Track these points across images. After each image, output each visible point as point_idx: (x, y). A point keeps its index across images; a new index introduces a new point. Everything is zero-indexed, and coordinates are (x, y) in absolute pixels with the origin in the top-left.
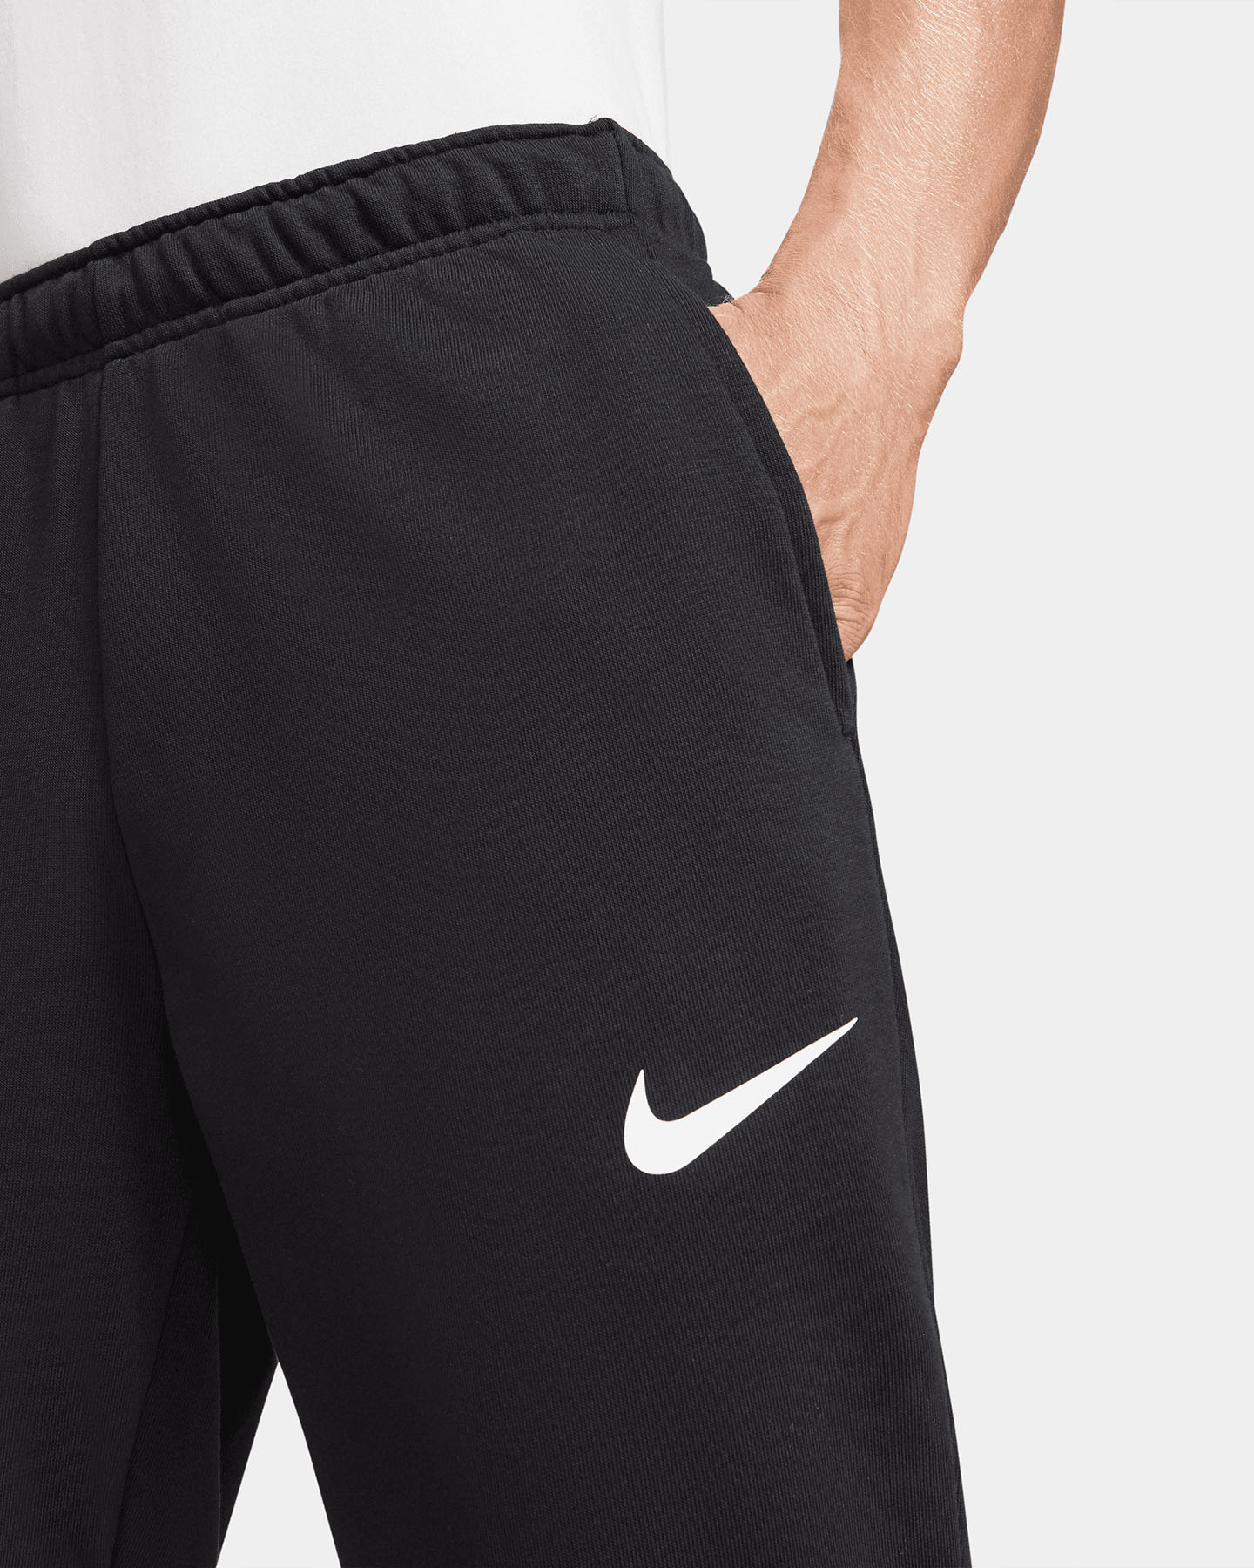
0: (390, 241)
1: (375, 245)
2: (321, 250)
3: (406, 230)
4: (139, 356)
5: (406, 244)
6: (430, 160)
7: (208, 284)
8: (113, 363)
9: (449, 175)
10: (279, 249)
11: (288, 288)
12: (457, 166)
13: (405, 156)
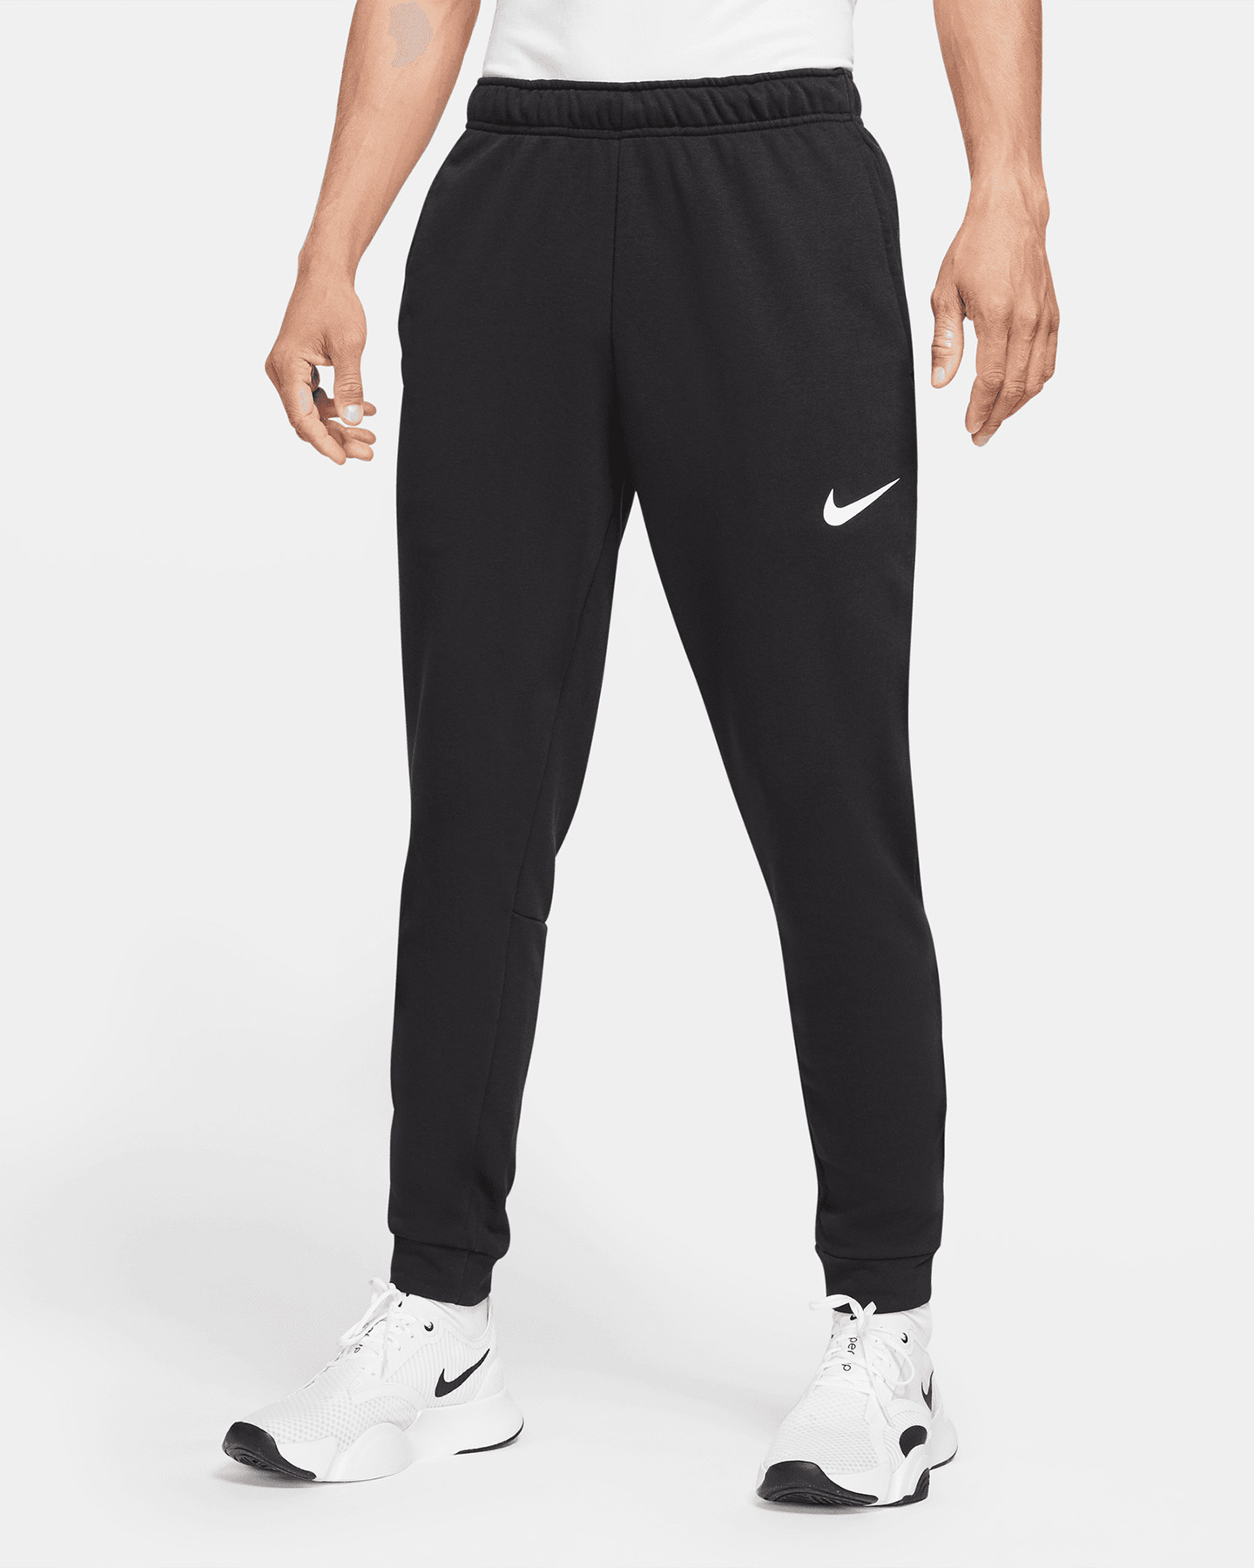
0: (761, 118)
1: (754, 118)
2: (731, 115)
3: (767, 114)
4: (638, 139)
5: (766, 119)
6: (779, 82)
7: (678, 117)
8: (625, 140)
9: (787, 92)
10: (713, 110)
11: (713, 128)
12: (791, 88)
13: (768, 77)
